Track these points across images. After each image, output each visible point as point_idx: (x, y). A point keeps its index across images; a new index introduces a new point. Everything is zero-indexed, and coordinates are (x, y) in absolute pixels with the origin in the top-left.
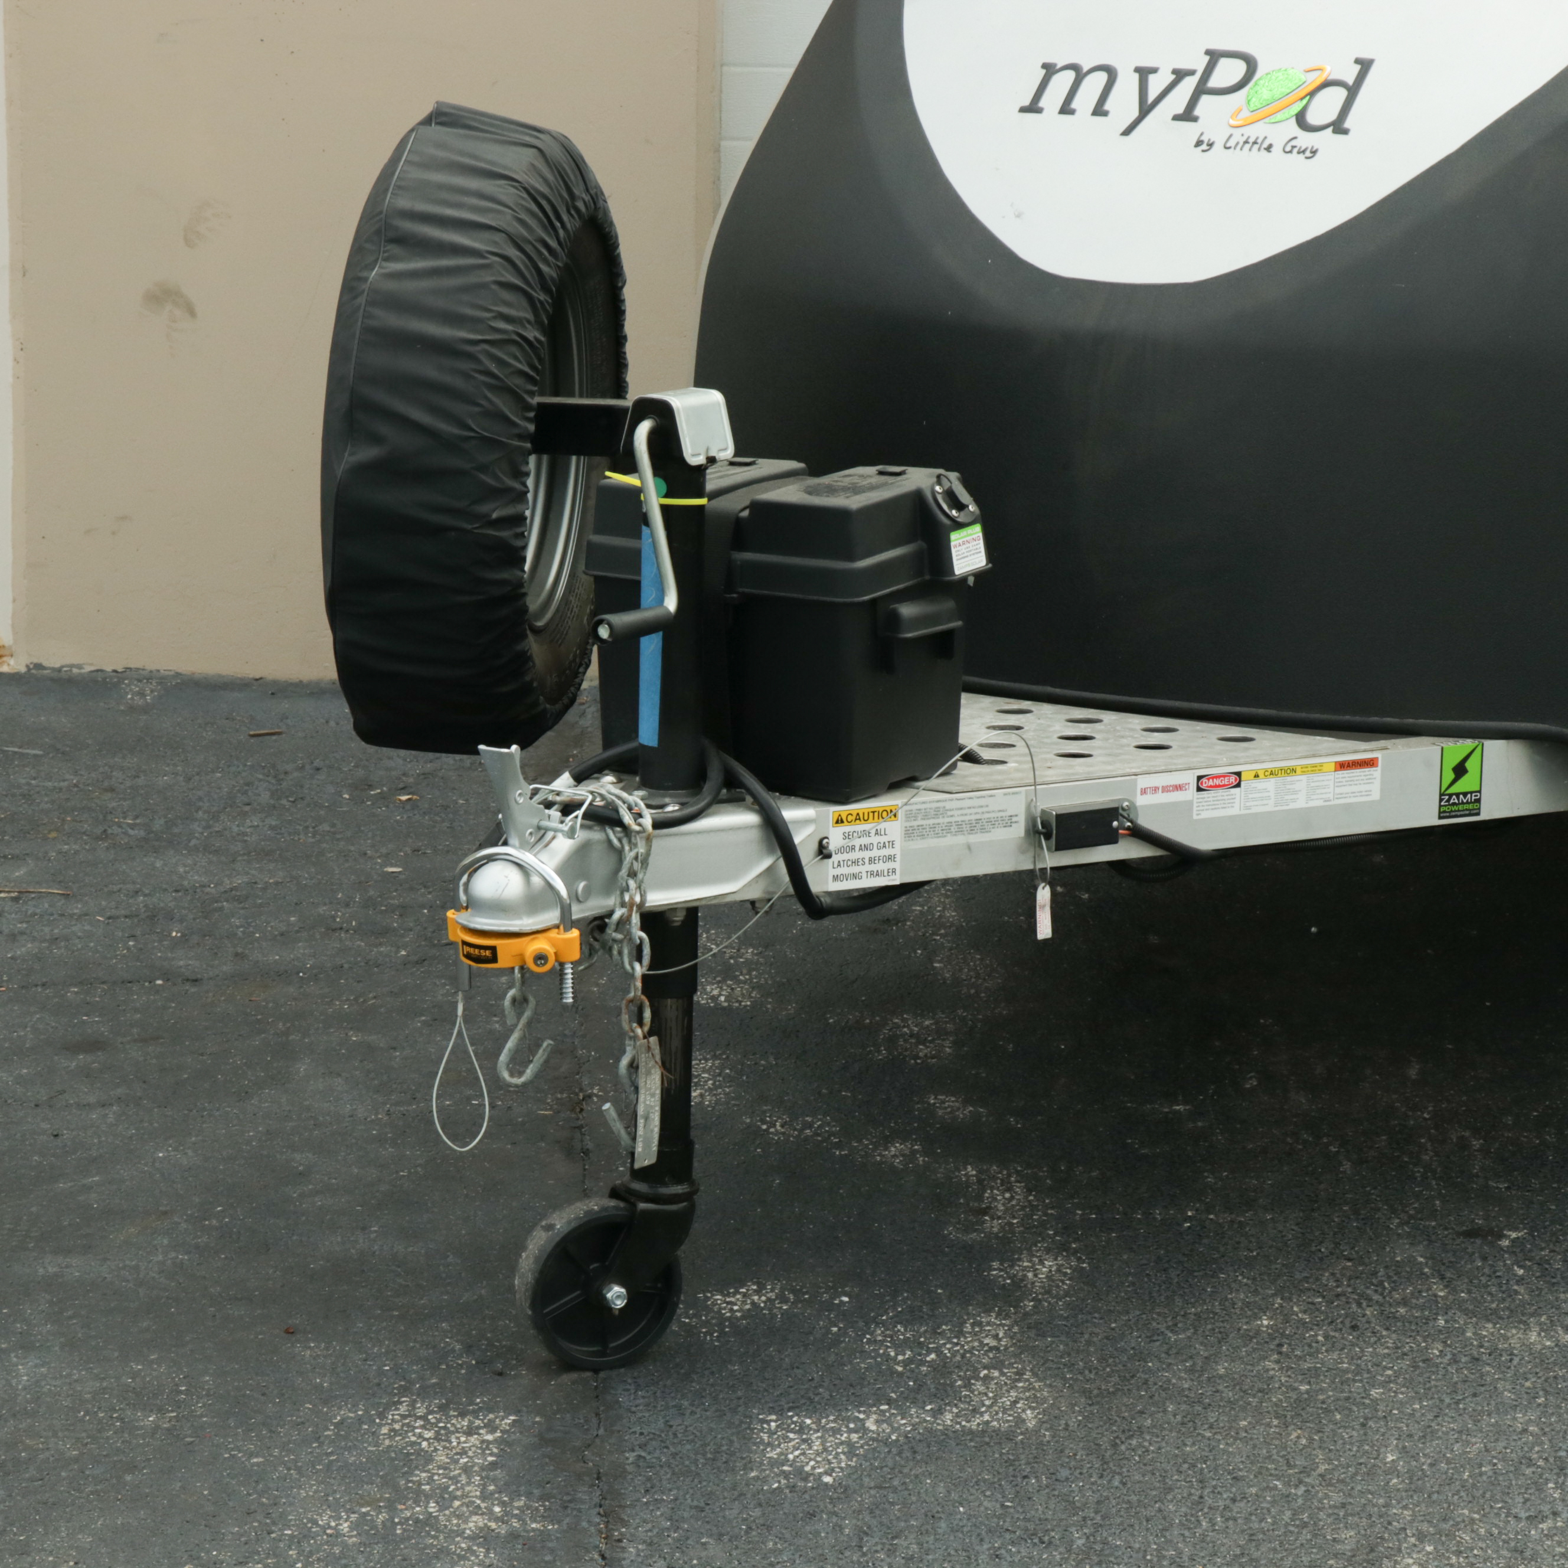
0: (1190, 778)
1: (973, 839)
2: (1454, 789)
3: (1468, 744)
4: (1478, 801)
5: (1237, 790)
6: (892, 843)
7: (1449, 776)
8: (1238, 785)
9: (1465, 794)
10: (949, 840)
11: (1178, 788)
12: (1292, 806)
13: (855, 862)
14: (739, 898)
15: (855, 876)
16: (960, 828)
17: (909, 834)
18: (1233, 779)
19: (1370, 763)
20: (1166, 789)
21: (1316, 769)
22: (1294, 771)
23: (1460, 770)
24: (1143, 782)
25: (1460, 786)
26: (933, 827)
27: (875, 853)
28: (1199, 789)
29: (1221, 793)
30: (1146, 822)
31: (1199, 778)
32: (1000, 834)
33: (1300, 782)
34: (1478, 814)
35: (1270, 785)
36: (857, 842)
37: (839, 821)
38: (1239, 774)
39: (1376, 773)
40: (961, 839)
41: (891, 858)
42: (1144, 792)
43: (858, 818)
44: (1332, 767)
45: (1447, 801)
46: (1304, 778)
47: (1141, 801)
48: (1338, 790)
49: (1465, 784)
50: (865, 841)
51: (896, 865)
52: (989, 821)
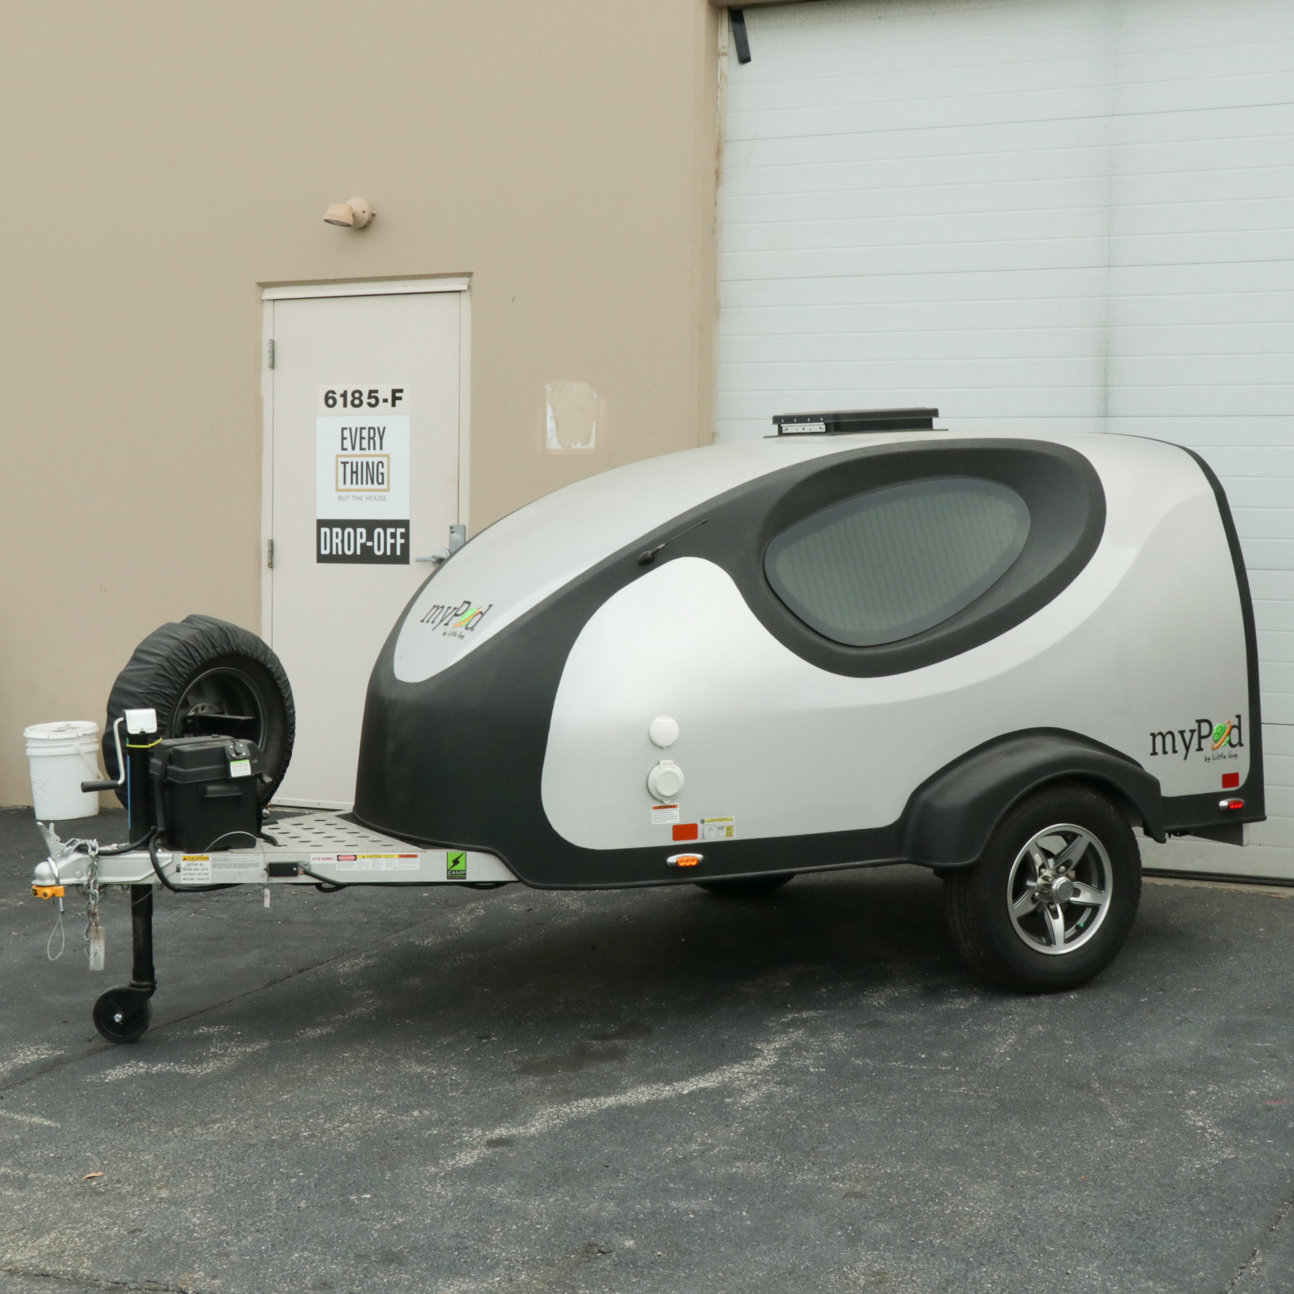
0: (335, 856)
1: (242, 870)
2: (453, 869)
3: (460, 852)
4: (465, 874)
5: (355, 862)
6: (207, 869)
7: (451, 864)
8: (356, 860)
9: (459, 871)
10: (231, 870)
11: (329, 859)
12: (380, 869)
13: (192, 874)
14: (140, 883)
15: (192, 879)
16: (235, 866)
17: (214, 866)
19: (415, 856)
20: (323, 859)
21: (389, 856)
22: (380, 856)
23: (456, 862)
24: (313, 856)
26: (224, 865)
27: (200, 872)
28: (338, 860)
29: (348, 862)
30: (314, 870)
31: (338, 856)
32: (252, 869)
33: (383, 861)
34: (465, 879)
35: (370, 861)
36: (193, 867)
37: (185, 859)
38: (356, 856)
39: (417, 860)
40: (236, 870)
41: (207, 874)
42: (314, 859)
43: (192, 859)
44: (397, 856)
45: (450, 873)
46: (385, 859)
47: (312, 862)
48: (401, 865)
49: (458, 867)
50: (196, 867)
51: (209, 877)
52: (248, 864)
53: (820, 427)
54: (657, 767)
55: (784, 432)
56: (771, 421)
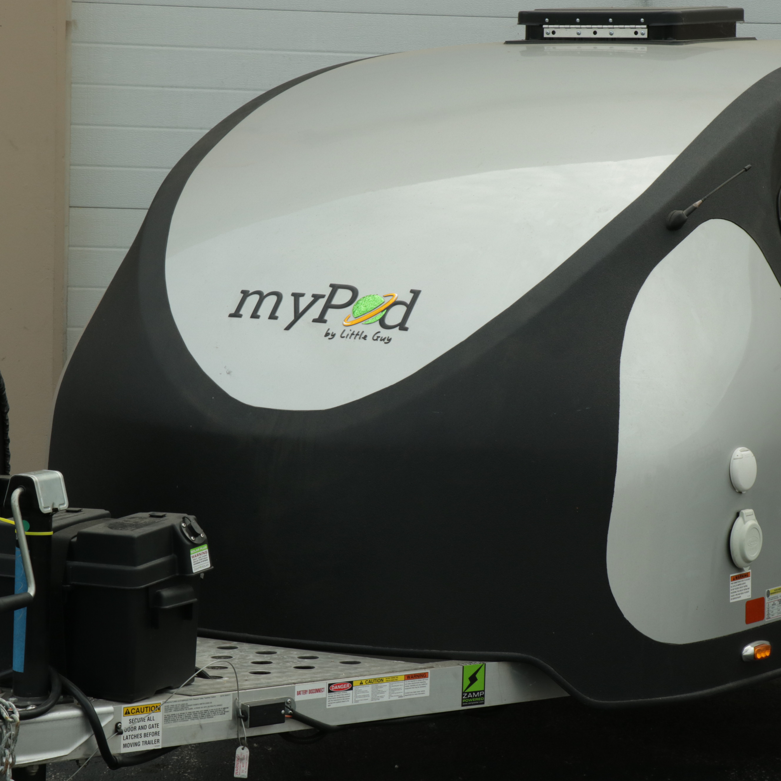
0: (324, 685)
1: (203, 721)
2: (470, 689)
3: (476, 665)
4: (483, 696)
5: (351, 692)
6: (157, 725)
7: (467, 682)
8: (351, 689)
9: (476, 692)
10: (190, 723)
11: (318, 691)
12: (381, 700)
13: (136, 736)
14: (69, 758)
15: (136, 744)
16: (196, 716)
17: (167, 719)
18: (348, 685)
19: (424, 676)
20: (311, 692)
21: (394, 679)
22: (382, 680)
23: (473, 679)
24: (299, 688)
25: (472, 688)
26: (181, 715)
27: (148, 731)
28: (330, 691)
29: (342, 693)
30: (300, 710)
31: (330, 685)
32: (218, 718)
33: (386, 687)
34: (483, 703)
35: (369, 688)
36: (137, 725)
37: (127, 713)
38: (351, 682)
39: (427, 681)
40: (196, 722)
41: (157, 733)
42: (299, 693)
43: (138, 711)
44: (403, 678)
45: (466, 697)
46: (387, 684)
47: (297, 698)
48: (406, 691)
49: (475, 687)
50: (142, 724)
51: (160, 737)
52: (212, 711)
53: (643, 31)
54: (739, 520)
55: (545, 36)
56: (516, 20)
